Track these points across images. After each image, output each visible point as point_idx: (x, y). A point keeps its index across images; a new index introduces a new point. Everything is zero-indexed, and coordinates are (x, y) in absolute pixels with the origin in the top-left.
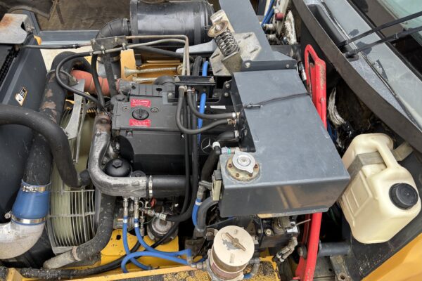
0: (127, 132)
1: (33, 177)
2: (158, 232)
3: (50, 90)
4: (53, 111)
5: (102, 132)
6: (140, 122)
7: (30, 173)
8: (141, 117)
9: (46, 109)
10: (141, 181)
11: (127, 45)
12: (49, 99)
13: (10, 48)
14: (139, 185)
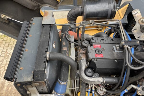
0: (95, 59)
1: (63, 79)
2: (100, 94)
3: (64, 42)
4: (67, 51)
5: (84, 59)
6: (99, 55)
7: (62, 77)
8: (99, 53)
9: (64, 50)
10: (101, 80)
11: (94, 23)
12: (65, 46)
13: (50, 26)
14: (100, 81)
